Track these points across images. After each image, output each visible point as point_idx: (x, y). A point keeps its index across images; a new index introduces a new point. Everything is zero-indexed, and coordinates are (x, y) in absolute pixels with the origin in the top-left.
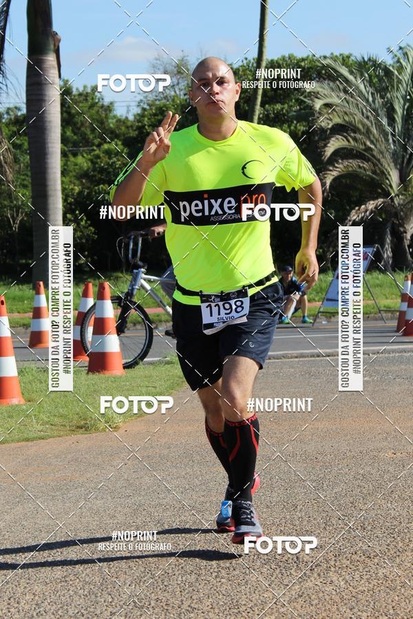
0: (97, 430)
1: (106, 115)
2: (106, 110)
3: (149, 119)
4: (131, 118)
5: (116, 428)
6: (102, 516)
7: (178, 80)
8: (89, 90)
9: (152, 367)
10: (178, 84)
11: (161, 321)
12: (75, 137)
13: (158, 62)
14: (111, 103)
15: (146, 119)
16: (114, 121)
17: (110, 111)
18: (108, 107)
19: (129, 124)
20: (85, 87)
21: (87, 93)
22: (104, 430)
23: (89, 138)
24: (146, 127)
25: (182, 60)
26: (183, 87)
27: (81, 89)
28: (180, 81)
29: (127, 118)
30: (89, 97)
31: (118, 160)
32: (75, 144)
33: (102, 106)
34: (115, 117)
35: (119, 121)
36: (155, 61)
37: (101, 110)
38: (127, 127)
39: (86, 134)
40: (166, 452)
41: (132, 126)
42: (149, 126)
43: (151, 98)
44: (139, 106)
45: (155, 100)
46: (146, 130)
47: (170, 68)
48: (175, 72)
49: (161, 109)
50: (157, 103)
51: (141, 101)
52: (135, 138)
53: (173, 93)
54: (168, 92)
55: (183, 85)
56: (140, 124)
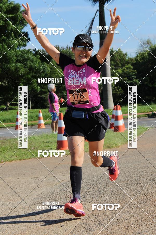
4: (134, 58)
10: (148, 46)
11: (140, 117)
15: (138, 57)
17: (127, 55)
24: (139, 60)
25: (149, 39)
31: (130, 70)
34: (128, 57)
42: (139, 59)
43: (140, 51)
44: (136, 54)
45: (141, 52)
46: (138, 61)
47: (145, 42)
48: (147, 43)
49: (143, 54)
50: (142, 53)
51: (137, 52)
52: (135, 63)
53: (146, 50)
54: (144, 49)
55: (149, 47)
56: (136, 59)
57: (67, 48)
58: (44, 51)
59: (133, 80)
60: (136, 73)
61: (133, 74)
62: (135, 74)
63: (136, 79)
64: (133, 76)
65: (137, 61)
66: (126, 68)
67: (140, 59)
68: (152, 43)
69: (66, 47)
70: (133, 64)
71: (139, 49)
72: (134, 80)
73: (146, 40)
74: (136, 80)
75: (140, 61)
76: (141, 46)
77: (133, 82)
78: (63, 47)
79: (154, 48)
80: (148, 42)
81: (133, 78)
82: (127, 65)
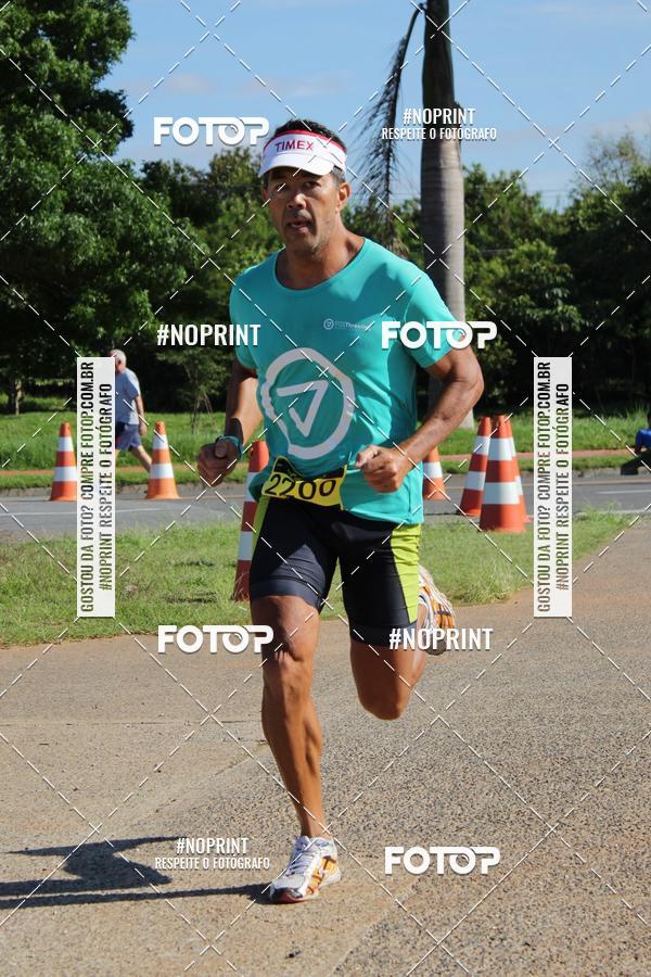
0: (479, 601)
1: (530, 209)
2: (530, 202)
3: (585, 212)
4: (561, 212)
5: (504, 599)
7: (621, 162)
8: (508, 177)
10: (622, 168)
12: (490, 238)
13: (596, 140)
14: (538, 195)
15: (581, 212)
16: (541, 215)
17: (536, 203)
18: (533, 198)
19: (559, 219)
22: (488, 601)
23: (508, 238)
24: (581, 222)
25: (627, 138)
26: (627, 173)
28: (624, 164)
29: (556, 212)
30: (508, 187)
31: (543, 265)
32: (490, 246)
33: (525, 197)
34: (540, 210)
35: (547, 216)
36: (592, 140)
37: (522, 202)
38: (557, 224)
39: (504, 233)
41: (562, 223)
42: (584, 221)
43: (587, 186)
44: (571, 196)
45: (592, 189)
46: (580, 226)
47: (610, 148)
48: (618, 153)
49: (600, 199)
50: (594, 193)
51: (575, 190)
52: (564, 236)
53: (614, 180)
54: (608, 178)
55: (627, 168)
56: (572, 218)
59: (557, 305)
60: (567, 278)
61: (558, 279)
62: (563, 279)
63: (566, 301)
64: (555, 291)
65: (573, 229)
66: (523, 257)
67: (589, 220)
68: (642, 154)
72: (560, 309)
73: (617, 140)
74: (566, 306)
75: (587, 229)
76: (592, 162)
77: (557, 313)
79: (648, 174)
80: (625, 150)
81: (557, 296)
82: (530, 242)
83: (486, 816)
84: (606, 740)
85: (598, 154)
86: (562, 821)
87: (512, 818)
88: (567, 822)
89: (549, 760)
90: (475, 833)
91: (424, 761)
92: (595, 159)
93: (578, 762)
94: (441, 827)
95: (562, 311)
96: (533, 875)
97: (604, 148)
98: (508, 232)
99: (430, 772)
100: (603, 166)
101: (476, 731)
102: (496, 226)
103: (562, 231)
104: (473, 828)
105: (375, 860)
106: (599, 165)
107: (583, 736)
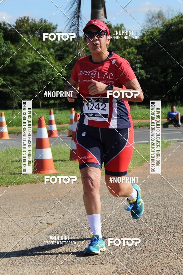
3: (147, 37)
5: (130, 171)
6: (122, 210)
7: (158, 20)
8: (119, 26)
9: (146, 145)
10: (158, 22)
12: (113, 47)
13: (150, 13)
15: (145, 37)
19: (137, 40)
20: (117, 24)
21: (118, 27)
23: (119, 47)
24: (145, 40)
25: (160, 11)
26: (161, 24)
27: (116, 25)
28: (159, 21)
30: (119, 29)
31: (132, 56)
38: (136, 42)
39: (118, 45)
40: (151, 181)
41: (138, 41)
42: (146, 40)
43: (147, 28)
44: (141, 32)
45: (149, 29)
46: (145, 42)
47: (155, 15)
48: (157, 17)
49: (152, 33)
50: (149, 31)
51: (142, 30)
52: (140, 46)
53: (156, 26)
54: (154, 26)
55: (161, 22)
56: (142, 39)
57: (42, 21)
58: (6, 25)
59: (137, 70)
60: (141, 61)
61: (138, 61)
62: (139, 61)
63: (140, 68)
64: (137, 65)
65: (142, 43)
66: (127, 53)
67: (148, 40)
68: (166, 17)
69: (40, 20)
70: (137, 48)
71: (145, 25)
72: (138, 71)
73: (157, 12)
74: (141, 70)
75: (148, 43)
76: (148, 20)
77: (137, 73)
78: (34, 19)
79: (167, 24)
80: (160, 16)
81: (137, 67)
82: (129, 48)
83: (134, 249)
84: (173, 220)
85: (150, 17)
86: (162, 249)
87: (143, 249)
88: (164, 250)
89: (154, 228)
90: (131, 255)
91: (109, 229)
92: (149, 19)
93: (164, 228)
94: (118, 253)
95: (139, 72)
96: (154, 270)
97: (152, 15)
98: (120, 45)
99: (111, 233)
100: (152, 22)
101: (126, 218)
102: (115, 43)
103: (139, 44)
104: (130, 253)
105: (95, 266)
106: (151, 21)
107: (165, 219)
